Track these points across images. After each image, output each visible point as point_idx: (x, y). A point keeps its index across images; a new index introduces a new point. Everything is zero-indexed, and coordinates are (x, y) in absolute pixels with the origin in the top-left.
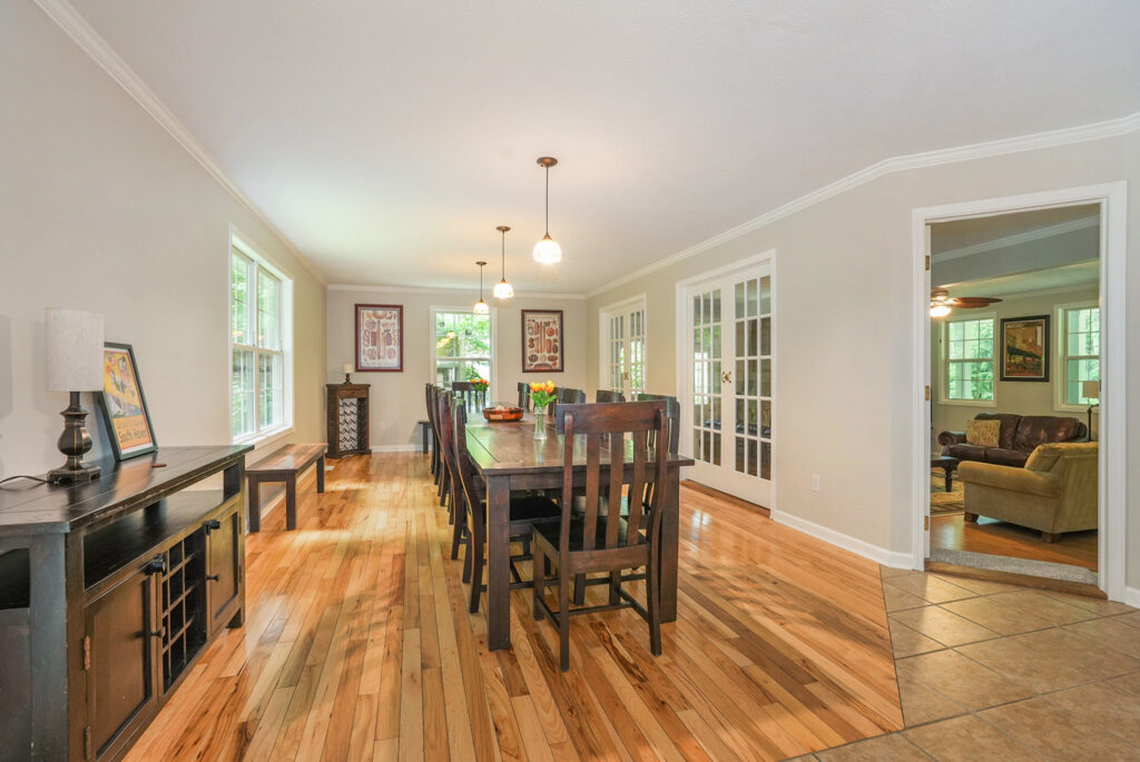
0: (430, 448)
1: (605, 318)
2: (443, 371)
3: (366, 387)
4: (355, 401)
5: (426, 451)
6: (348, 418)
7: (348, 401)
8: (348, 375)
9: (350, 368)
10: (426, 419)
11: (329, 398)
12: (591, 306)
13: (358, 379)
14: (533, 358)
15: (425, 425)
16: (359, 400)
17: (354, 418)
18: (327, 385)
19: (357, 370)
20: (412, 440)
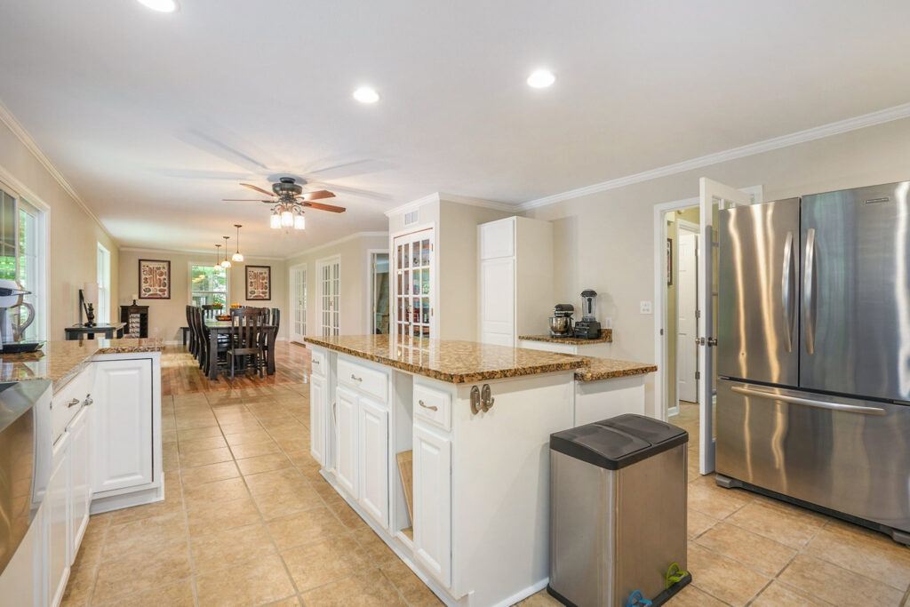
0: (188, 342)
1: (292, 272)
2: (196, 299)
3: (147, 308)
4: (139, 315)
5: (185, 343)
6: (134, 325)
7: (135, 315)
8: (134, 301)
9: (136, 297)
10: (187, 326)
11: (122, 314)
12: (285, 265)
13: (140, 303)
14: (253, 292)
15: (185, 330)
16: (141, 315)
17: (138, 325)
18: (122, 307)
19: (140, 298)
20: (176, 338)
